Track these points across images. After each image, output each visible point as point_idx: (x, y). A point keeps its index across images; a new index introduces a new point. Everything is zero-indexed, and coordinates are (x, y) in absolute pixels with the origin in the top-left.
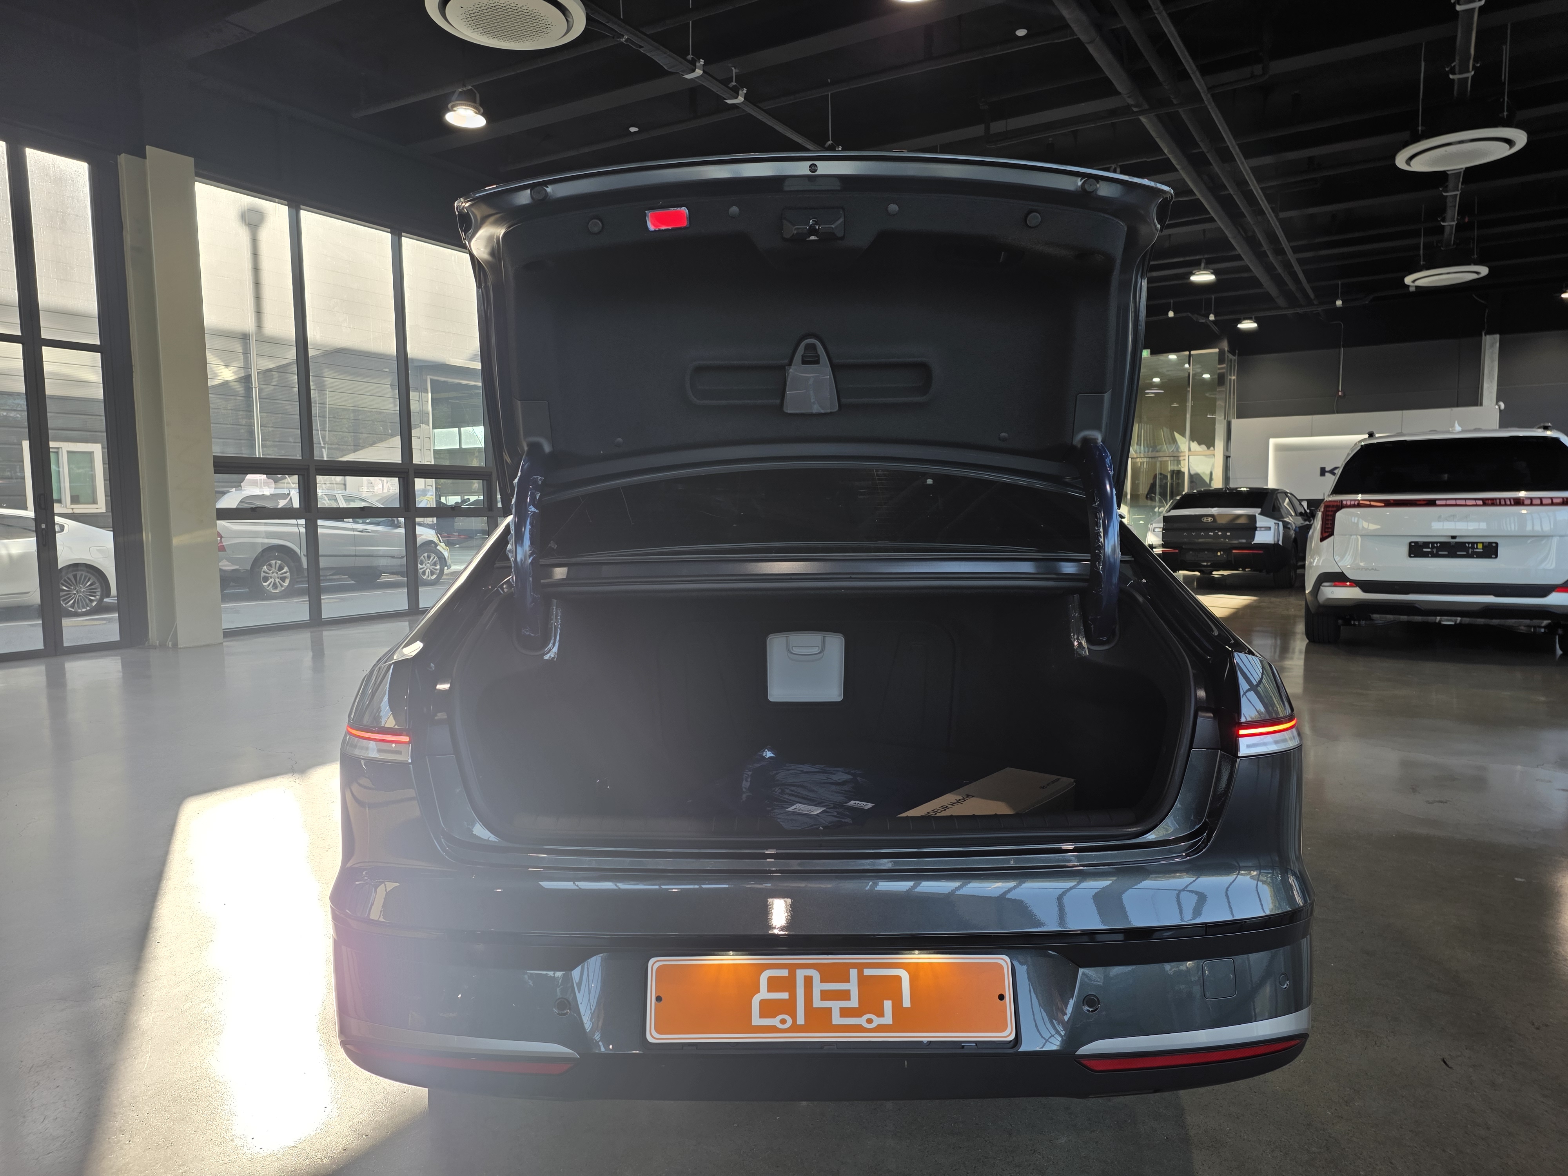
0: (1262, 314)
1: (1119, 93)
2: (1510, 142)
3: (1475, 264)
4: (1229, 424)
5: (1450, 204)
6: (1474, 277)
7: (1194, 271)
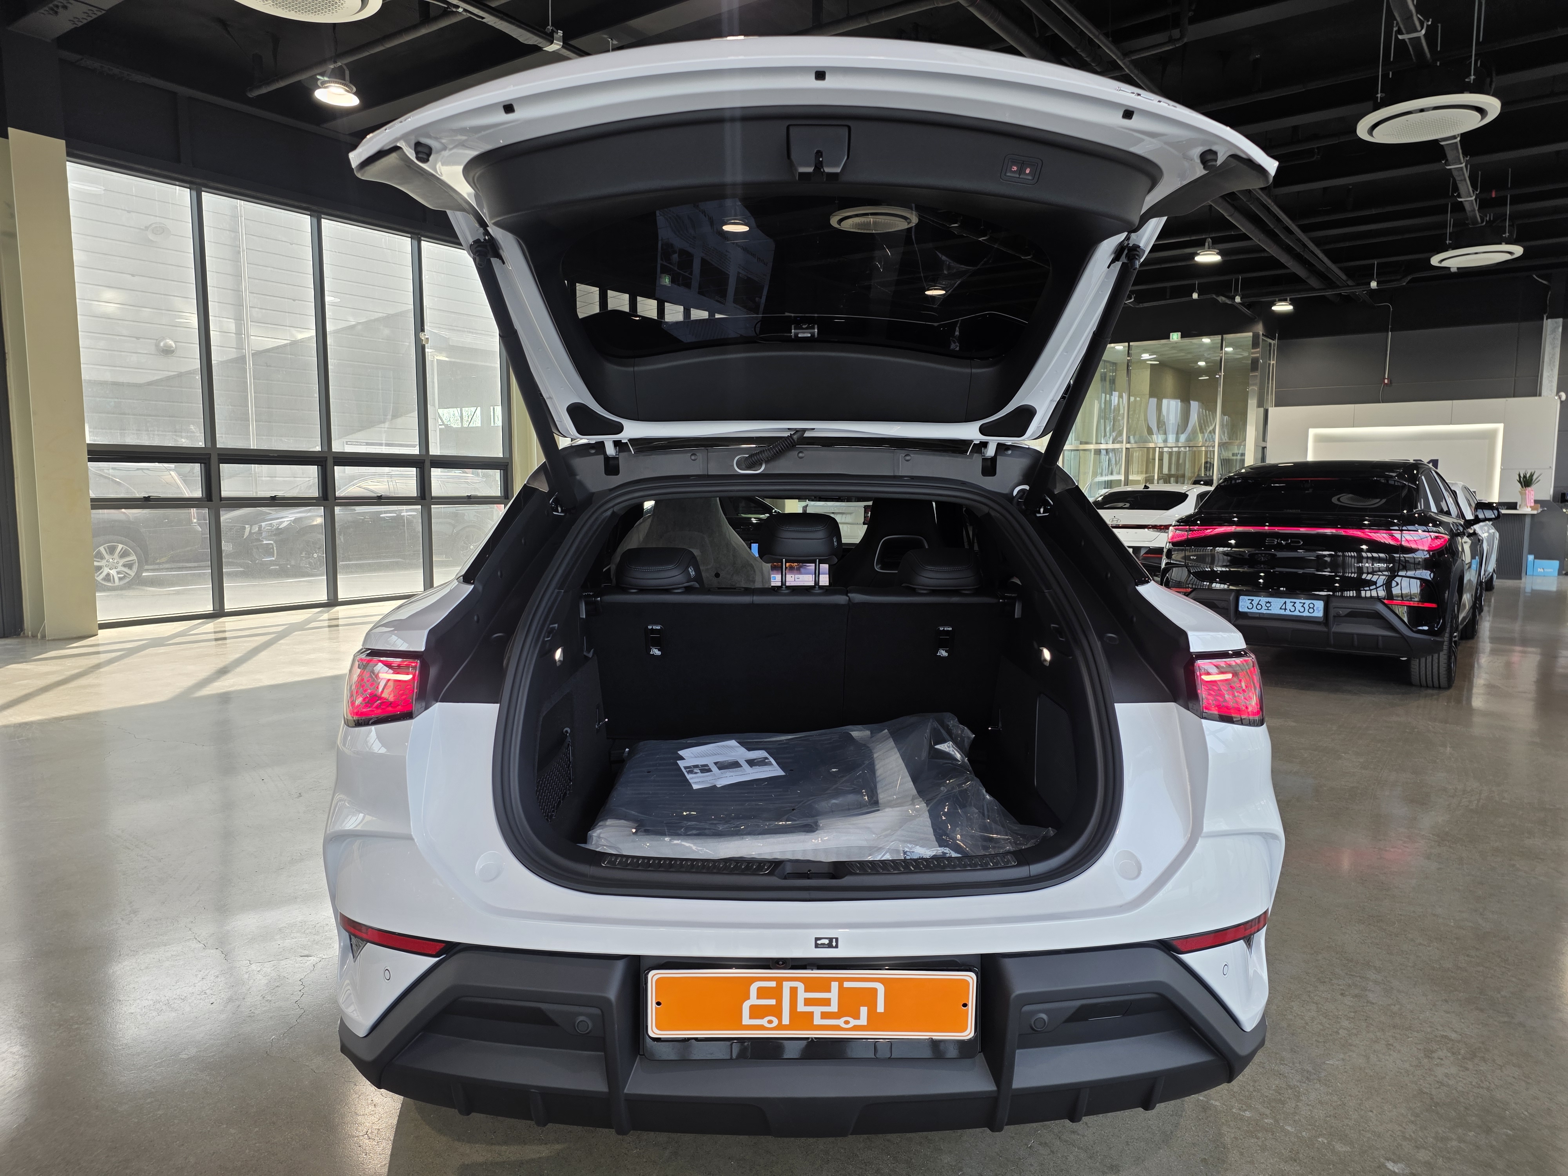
0: (1295, 295)
2: (1480, 111)
3: (1506, 244)
4: (1266, 412)
5: (1457, 178)
6: (1508, 257)
7: (1198, 252)
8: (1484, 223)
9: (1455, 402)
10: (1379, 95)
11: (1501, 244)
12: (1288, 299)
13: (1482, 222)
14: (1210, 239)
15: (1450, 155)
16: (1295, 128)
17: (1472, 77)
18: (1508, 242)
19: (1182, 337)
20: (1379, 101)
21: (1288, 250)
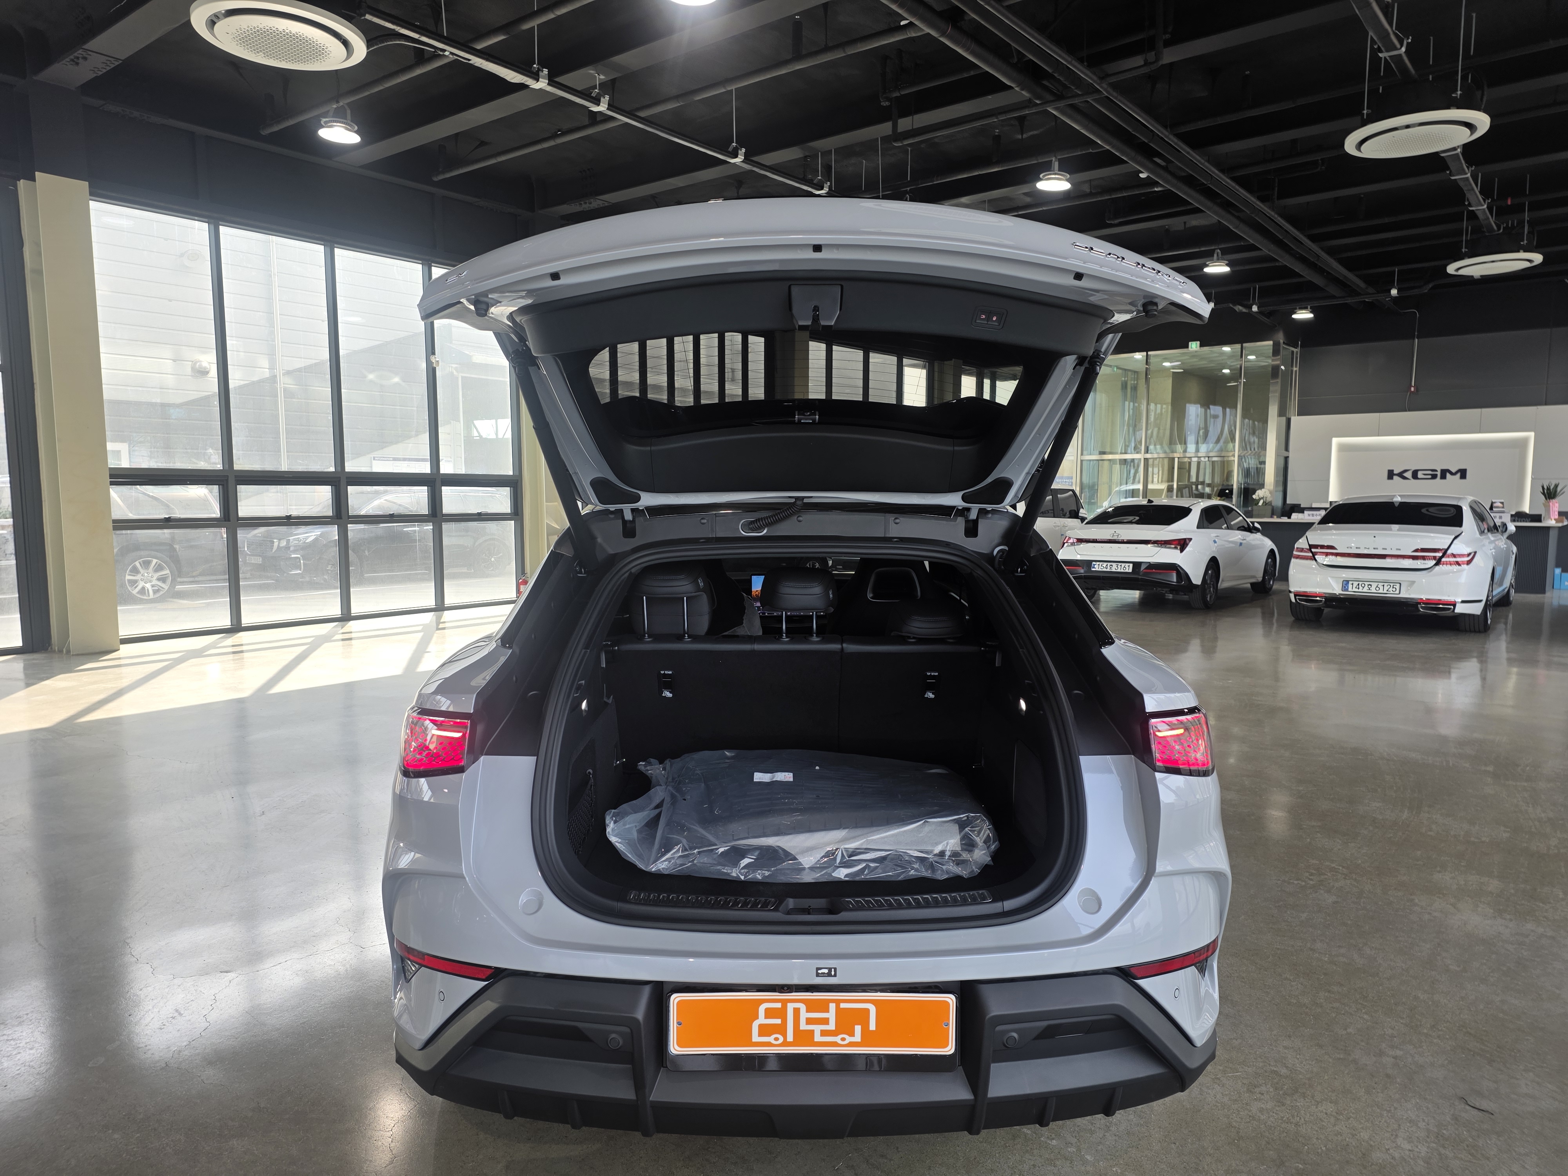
0: (1316, 304)
1: (1011, 88)
2: (1468, 126)
3: (1524, 252)
4: (1289, 421)
5: (1465, 189)
6: (1527, 265)
7: (1207, 263)
8: (1501, 231)
9: (1484, 410)
10: (1365, 112)
11: (1518, 251)
12: (1309, 307)
13: (1499, 229)
14: (1219, 251)
15: (1452, 165)
16: (1294, 142)
17: (1459, 92)
18: (1526, 250)
19: (1201, 346)
20: (1365, 117)
21: (1303, 260)
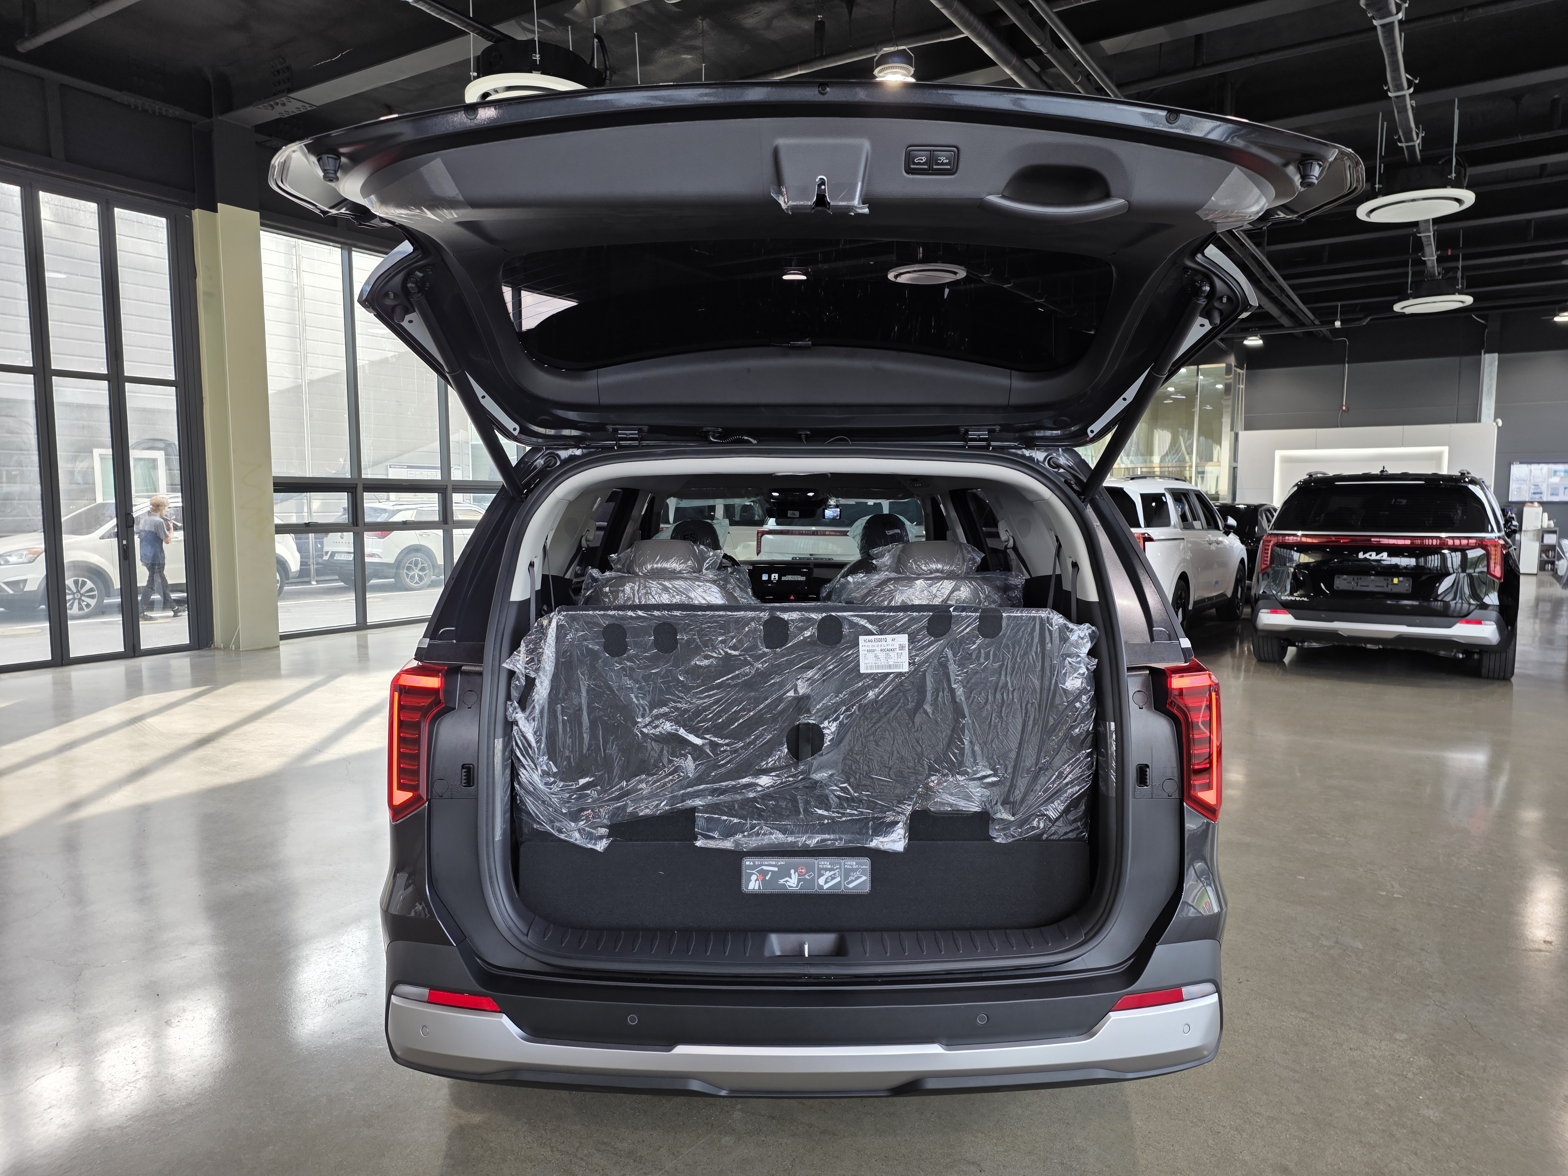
0: (1267, 332)
2: (1458, 201)
4: (1237, 436)
5: (1425, 243)
6: (1460, 305)
8: (1441, 278)
9: (1407, 427)
10: (1377, 186)
11: (1454, 294)
12: (1259, 335)
13: (1439, 274)
17: (1454, 175)
18: (1461, 293)
20: (1378, 191)
